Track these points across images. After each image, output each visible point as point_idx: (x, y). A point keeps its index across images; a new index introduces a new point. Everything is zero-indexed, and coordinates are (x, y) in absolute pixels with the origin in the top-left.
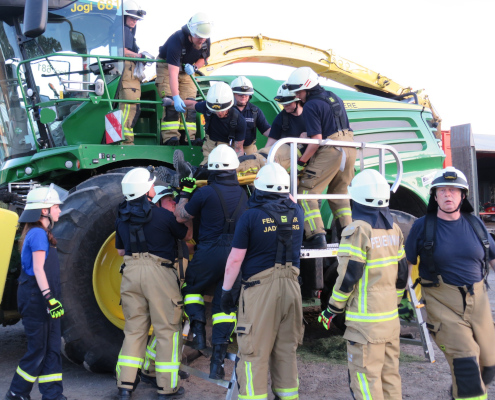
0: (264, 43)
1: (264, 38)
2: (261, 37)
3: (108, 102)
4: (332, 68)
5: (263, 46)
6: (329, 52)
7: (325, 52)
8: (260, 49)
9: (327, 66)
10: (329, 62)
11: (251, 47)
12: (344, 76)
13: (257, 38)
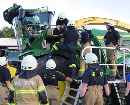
0: (96, 19)
1: (96, 17)
2: (95, 17)
3: (42, 38)
4: (118, 25)
5: (96, 20)
6: (118, 21)
7: (116, 21)
8: (95, 21)
9: (117, 25)
10: (117, 24)
11: (92, 20)
12: (123, 28)
13: (94, 18)
